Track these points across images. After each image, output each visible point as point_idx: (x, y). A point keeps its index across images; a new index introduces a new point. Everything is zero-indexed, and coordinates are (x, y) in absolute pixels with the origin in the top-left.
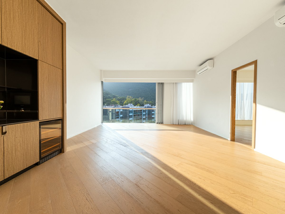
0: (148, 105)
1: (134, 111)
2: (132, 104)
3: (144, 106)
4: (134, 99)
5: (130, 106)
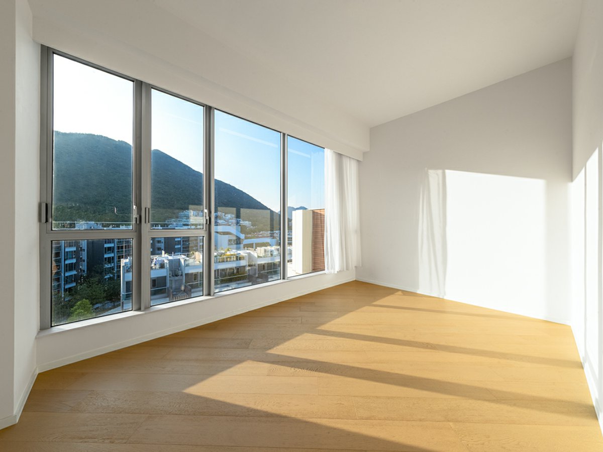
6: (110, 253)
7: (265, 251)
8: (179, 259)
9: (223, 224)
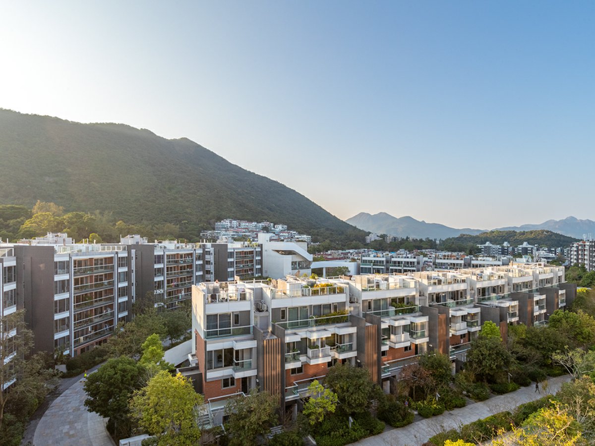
0: (137, 237)
1: (78, 263)
2: (65, 235)
3: (119, 242)
4: (70, 215)
5: (56, 242)
6: (160, 276)
7: (369, 282)
8: (262, 288)
9: (275, 238)
